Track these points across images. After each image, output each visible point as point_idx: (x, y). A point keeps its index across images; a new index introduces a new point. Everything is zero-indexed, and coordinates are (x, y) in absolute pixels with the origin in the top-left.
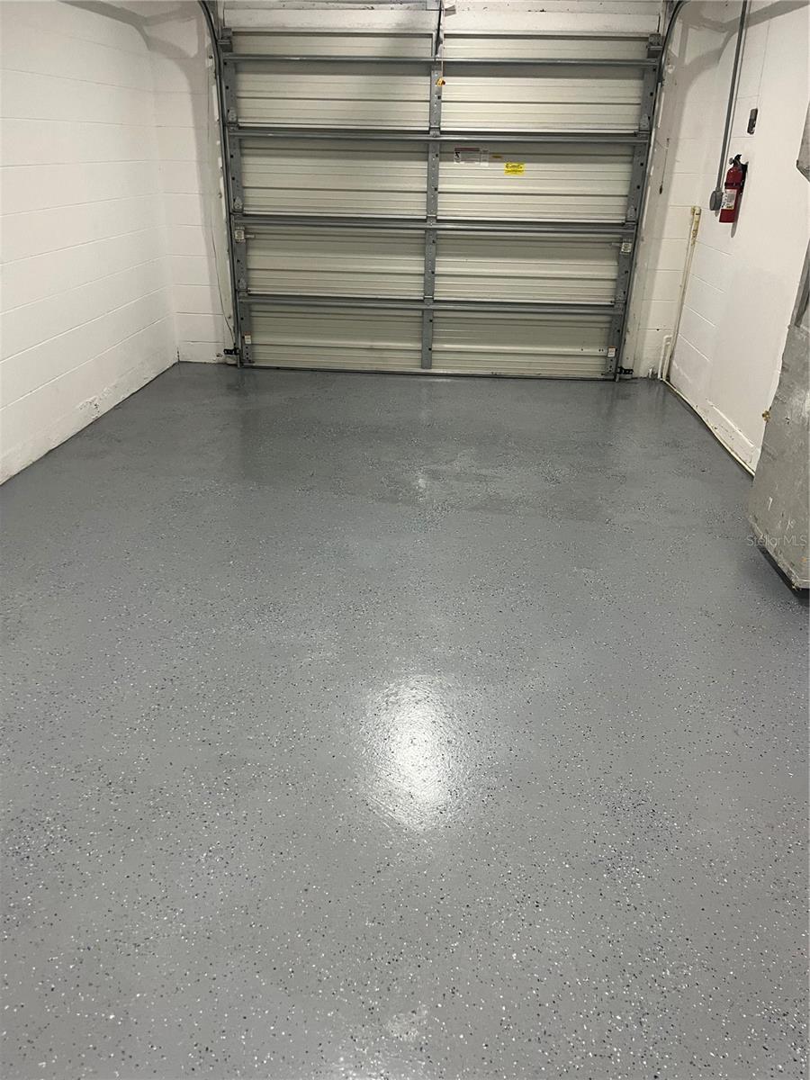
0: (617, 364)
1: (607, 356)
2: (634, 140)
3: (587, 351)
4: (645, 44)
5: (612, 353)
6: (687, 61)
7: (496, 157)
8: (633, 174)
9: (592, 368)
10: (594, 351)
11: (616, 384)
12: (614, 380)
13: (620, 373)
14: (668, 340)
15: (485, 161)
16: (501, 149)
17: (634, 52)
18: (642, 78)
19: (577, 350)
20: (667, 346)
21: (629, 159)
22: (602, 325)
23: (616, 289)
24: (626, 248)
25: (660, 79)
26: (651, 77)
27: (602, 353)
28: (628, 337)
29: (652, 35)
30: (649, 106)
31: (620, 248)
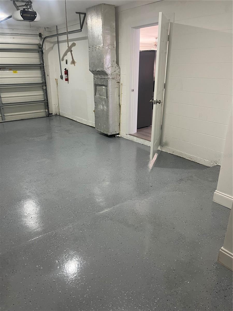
0: (49, 113)
1: (46, 112)
2: (40, 65)
3: (41, 111)
4: (38, 46)
5: (47, 111)
6: (47, 49)
7: (10, 69)
8: (42, 72)
9: (43, 114)
10: (43, 111)
11: (49, 117)
12: (49, 116)
13: (50, 114)
14: (58, 106)
15: (8, 70)
16: (11, 68)
17: (35, 47)
18: (39, 53)
19: (39, 111)
20: (58, 108)
21: (40, 69)
22: (43, 105)
23: (44, 97)
24: (44, 88)
25: (43, 53)
26: (41, 53)
27: (45, 111)
28: (49, 107)
29: (39, 44)
30: (42, 58)
31: (43, 88)
